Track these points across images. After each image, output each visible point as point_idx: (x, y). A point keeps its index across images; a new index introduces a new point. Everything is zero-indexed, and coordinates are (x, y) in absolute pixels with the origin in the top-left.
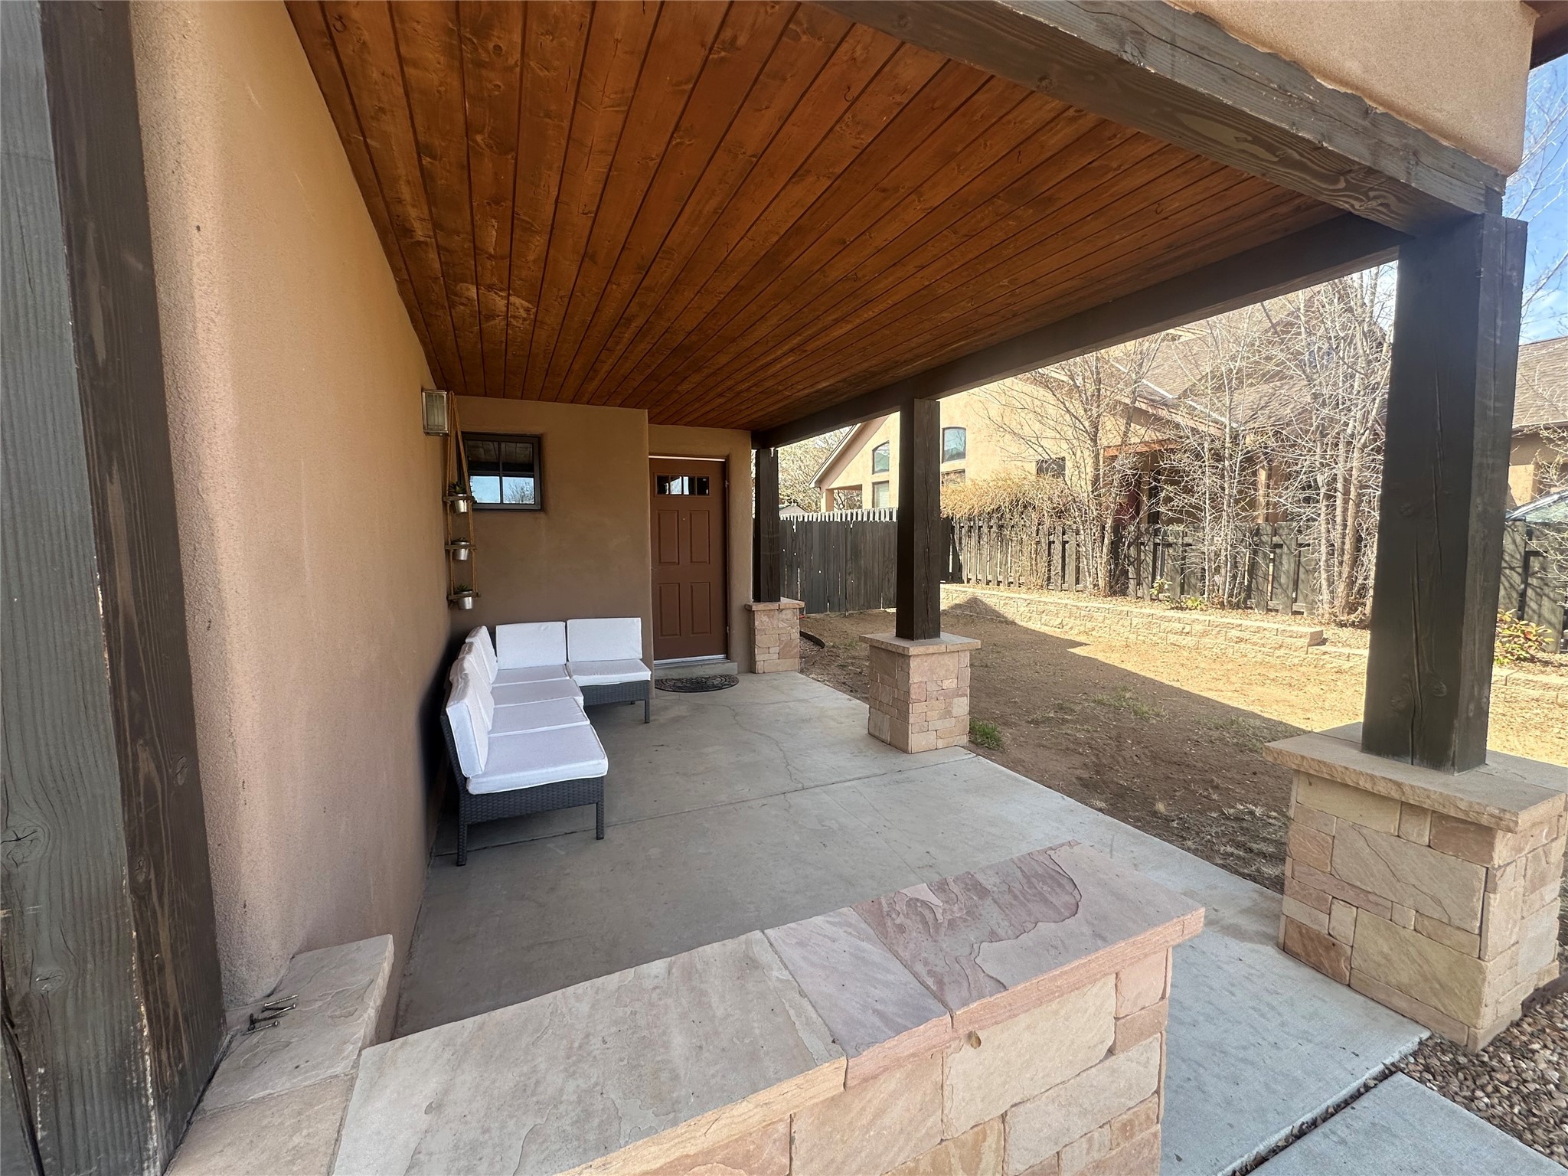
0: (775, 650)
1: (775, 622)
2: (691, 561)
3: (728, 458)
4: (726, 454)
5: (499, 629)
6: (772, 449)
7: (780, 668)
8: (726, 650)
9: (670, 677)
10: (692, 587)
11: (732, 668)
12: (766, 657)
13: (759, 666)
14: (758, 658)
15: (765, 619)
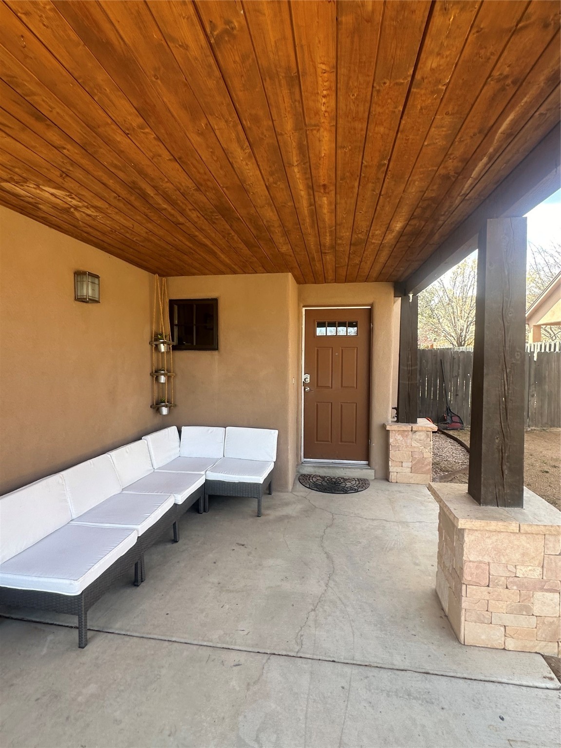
0: (407, 465)
1: (409, 441)
2: (342, 386)
3: (372, 305)
4: (370, 302)
5: (184, 429)
6: (411, 296)
7: (412, 481)
8: (367, 456)
9: (317, 474)
10: (342, 406)
11: (369, 474)
12: (399, 469)
13: (393, 476)
14: (391, 469)
15: (399, 437)
